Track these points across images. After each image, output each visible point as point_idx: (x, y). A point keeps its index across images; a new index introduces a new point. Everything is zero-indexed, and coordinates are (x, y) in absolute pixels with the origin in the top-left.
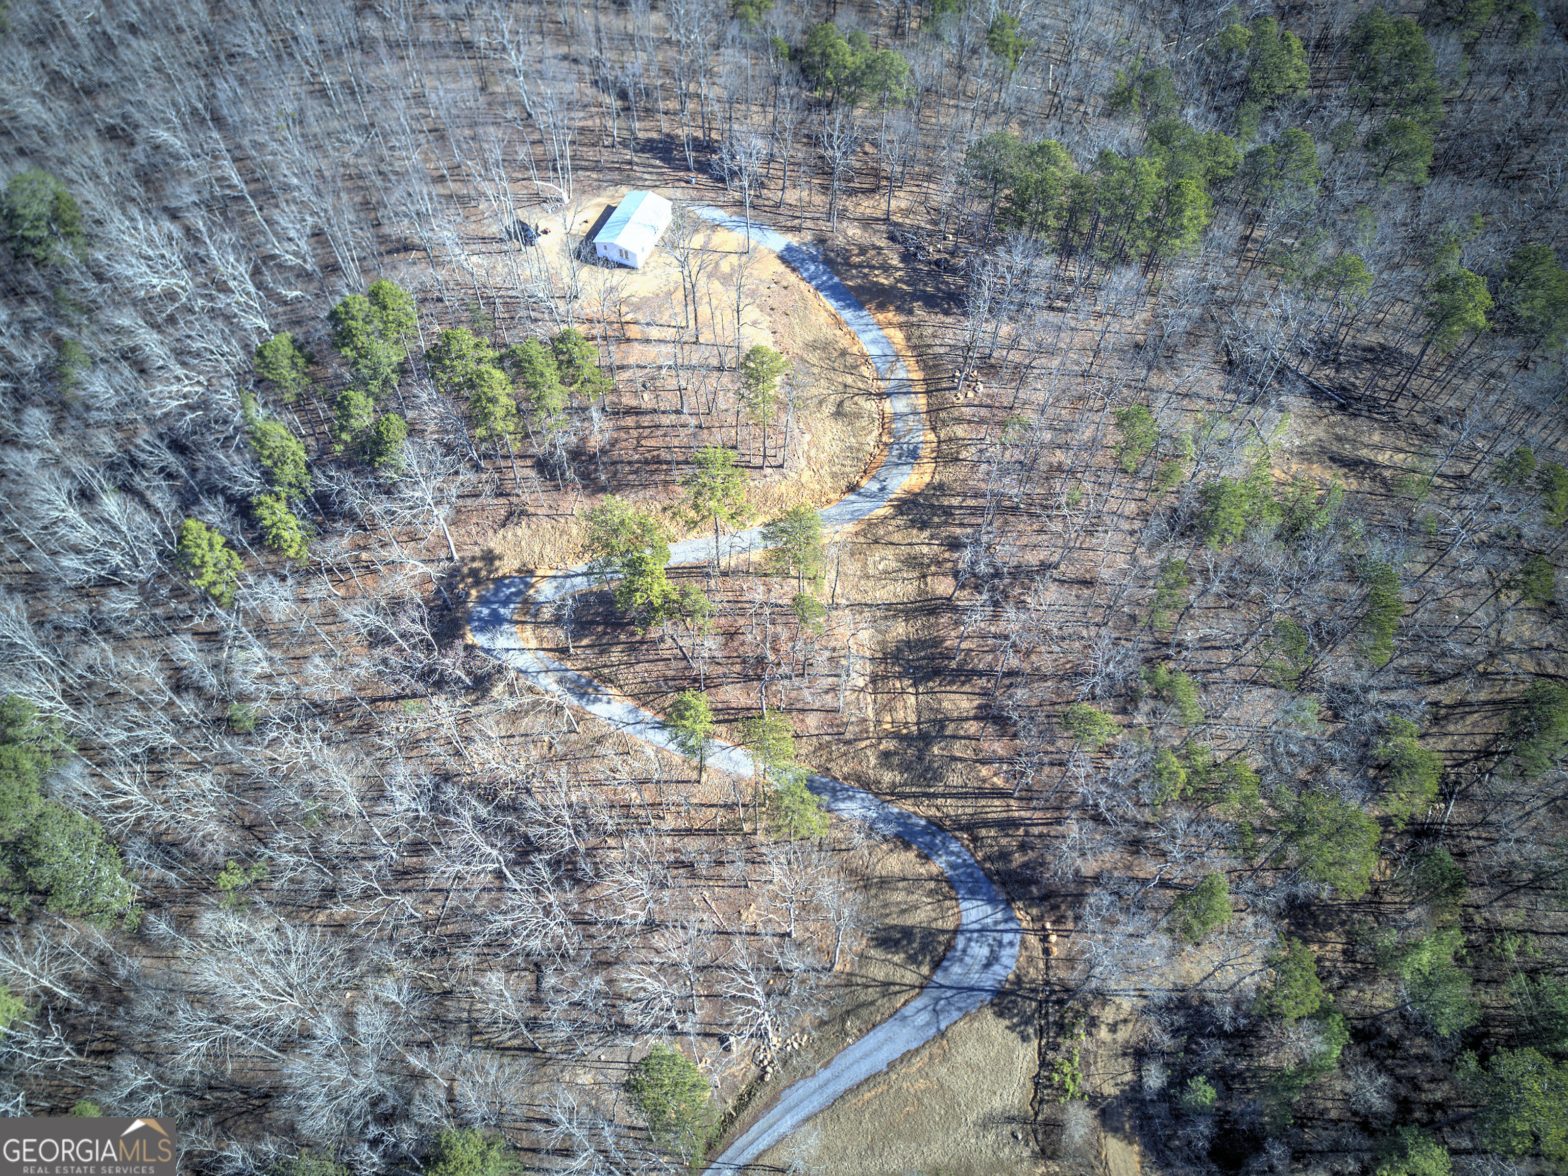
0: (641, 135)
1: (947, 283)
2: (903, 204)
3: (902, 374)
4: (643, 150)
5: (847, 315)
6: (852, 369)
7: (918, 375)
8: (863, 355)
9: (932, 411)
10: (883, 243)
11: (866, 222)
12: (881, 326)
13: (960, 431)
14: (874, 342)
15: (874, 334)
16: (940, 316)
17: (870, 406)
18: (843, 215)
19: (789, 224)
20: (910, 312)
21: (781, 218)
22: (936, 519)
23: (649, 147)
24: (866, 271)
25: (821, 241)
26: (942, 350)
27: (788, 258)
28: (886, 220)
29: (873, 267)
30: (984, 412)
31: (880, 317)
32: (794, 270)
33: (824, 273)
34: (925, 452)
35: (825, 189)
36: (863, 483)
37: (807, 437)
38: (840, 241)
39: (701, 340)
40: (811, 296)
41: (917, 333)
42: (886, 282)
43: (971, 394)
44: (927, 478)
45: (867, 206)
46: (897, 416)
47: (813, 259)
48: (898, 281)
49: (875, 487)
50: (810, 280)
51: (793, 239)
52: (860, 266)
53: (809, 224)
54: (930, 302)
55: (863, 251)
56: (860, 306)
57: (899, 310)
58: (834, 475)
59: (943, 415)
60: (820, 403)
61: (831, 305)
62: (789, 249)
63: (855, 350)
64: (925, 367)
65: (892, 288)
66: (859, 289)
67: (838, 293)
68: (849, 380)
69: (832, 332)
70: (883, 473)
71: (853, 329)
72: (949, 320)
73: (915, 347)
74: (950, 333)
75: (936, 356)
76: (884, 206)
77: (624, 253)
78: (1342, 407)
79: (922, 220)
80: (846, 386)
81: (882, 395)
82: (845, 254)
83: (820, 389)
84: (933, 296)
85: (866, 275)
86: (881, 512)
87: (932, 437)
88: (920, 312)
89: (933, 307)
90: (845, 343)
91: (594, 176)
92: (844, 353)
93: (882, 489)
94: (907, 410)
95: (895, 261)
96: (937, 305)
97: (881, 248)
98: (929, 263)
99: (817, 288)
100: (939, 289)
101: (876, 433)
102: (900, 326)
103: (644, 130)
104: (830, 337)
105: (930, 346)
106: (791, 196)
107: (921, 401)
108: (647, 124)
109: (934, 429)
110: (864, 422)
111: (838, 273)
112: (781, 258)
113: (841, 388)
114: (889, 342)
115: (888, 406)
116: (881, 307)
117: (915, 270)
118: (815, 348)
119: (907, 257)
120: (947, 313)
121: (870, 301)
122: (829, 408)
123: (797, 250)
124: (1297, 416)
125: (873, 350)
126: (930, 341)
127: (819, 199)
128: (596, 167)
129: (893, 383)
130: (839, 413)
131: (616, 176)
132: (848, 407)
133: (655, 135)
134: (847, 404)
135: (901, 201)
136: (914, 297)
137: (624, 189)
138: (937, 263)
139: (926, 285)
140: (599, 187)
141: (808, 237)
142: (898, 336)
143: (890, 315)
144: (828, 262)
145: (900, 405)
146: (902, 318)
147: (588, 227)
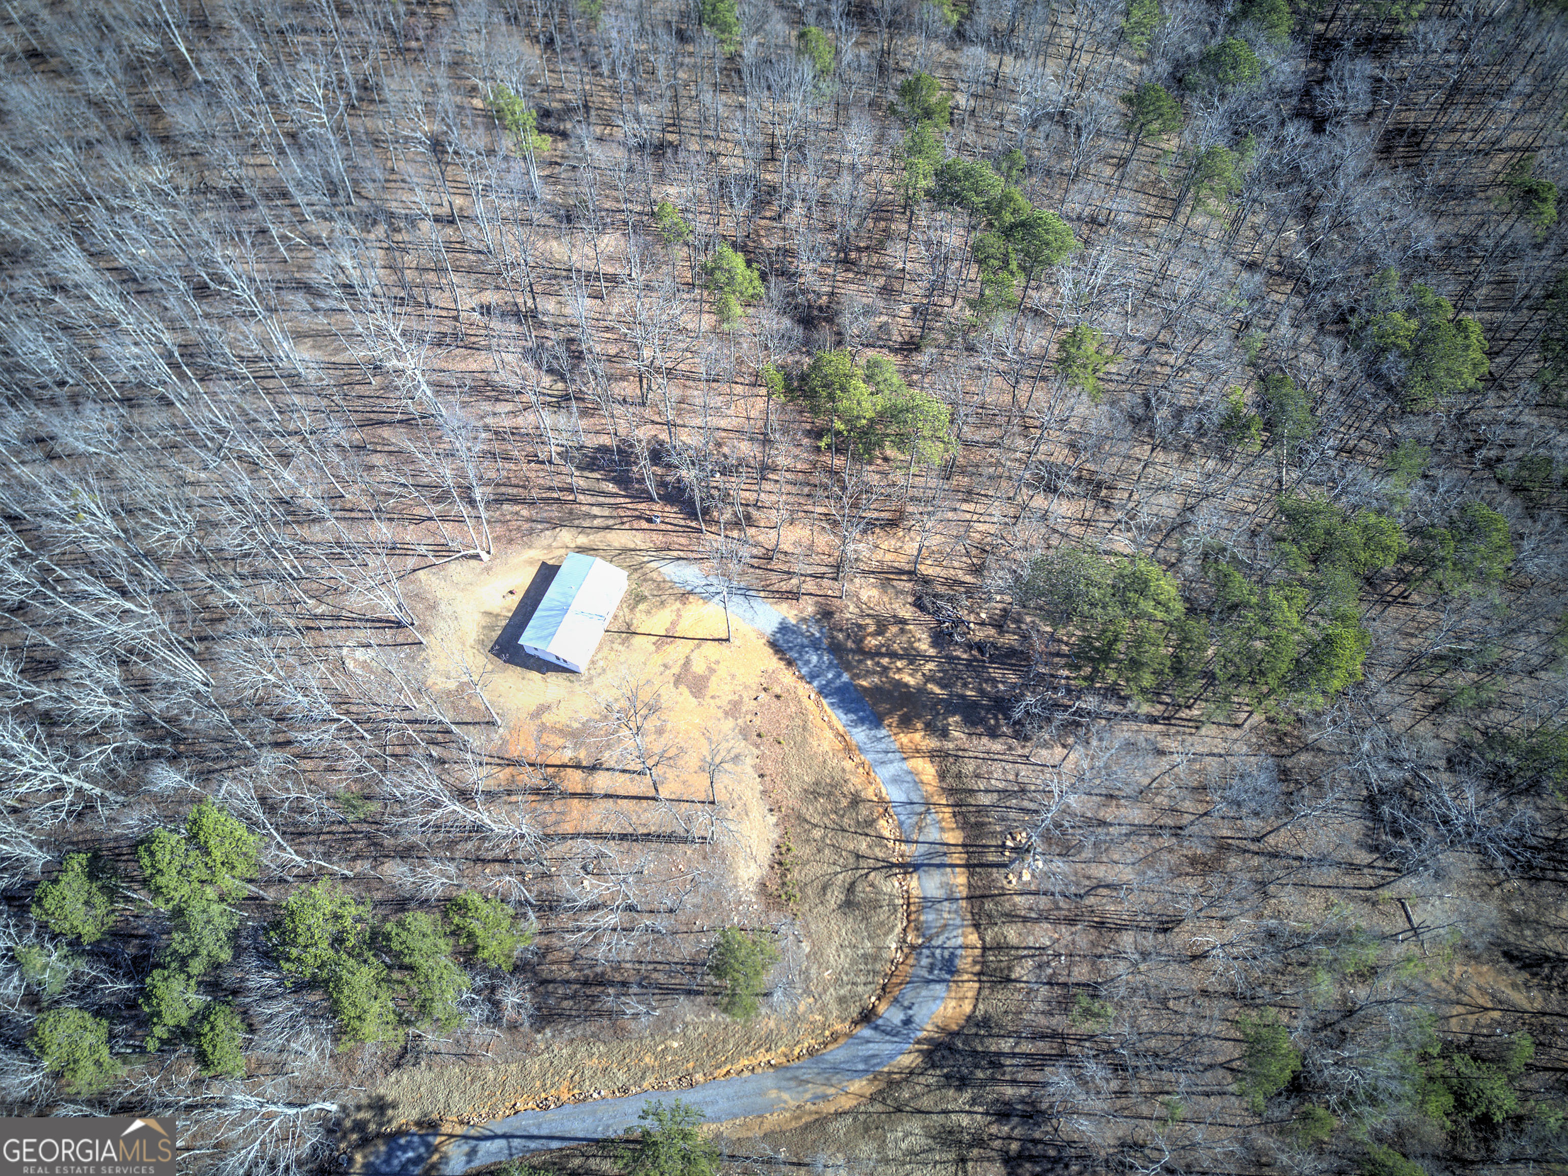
0: (589, 441)
1: (994, 681)
2: (936, 544)
3: (933, 835)
4: (592, 466)
5: (860, 735)
6: (867, 826)
7: (954, 837)
8: (881, 801)
9: (976, 897)
10: (907, 612)
11: (886, 578)
12: (906, 754)
13: (1012, 934)
14: (896, 780)
15: (896, 767)
16: (985, 740)
17: (891, 885)
18: (855, 565)
19: (784, 586)
20: (944, 734)
21: (774, 577)
22: (980, 1074)
23: (600, 460)
24: (885, 661)
25: (826, 614)
26: (986, 799)
27: (783, 644)
28: (913, 573)
29: (893, 655)
30: (1044, 902)
31: (904, 739)
32: (790, 663)
33: (830, 666)
34: (965, 962)
35: (831, 522)
36: (882, 1008)
37: (806, 947)
38: (849, 612)
39: (664, 793)
40: (810, 705)
41: (954, 769)
42: (910, 681)
43: (1026, 875)
44: (967, 1008)
45: (887, 549)
46: (928, 903)
47: (815, 645)
48: (929, 679)
49: (896, 1017)
50: (811, 677)
51: (788, 612)
52: (876, 654)
53: (810, 586)
54: (972, 716)
55: (881, 626)
56: (876, 721)
57: (930, 728)
58: (841, 1000)
59: (989, 905)
60: (824, 888)
61: (839, 719)
62: (784, 628)
63: (870, 793)
64: (965, 825)
65: (921, 690)
66: (876, 691)
67: (850, 700)
68: (863, 846)
69: (837, 765)
70: (909, 995)
71: (868, 758)
72: (997, 746)
73: (951, 792)
74: (997, 769)
75: (981, 810)
76: (909, 547)
79: (959, 568)
80: (858, 856)
81: (909, 867)
82: (857, 633)
83: (822, 865)
84: (975, 705)
85: (886, 669)
86: (907, 1061)
87: (973, 938)
88: (957, 733)
89: (974, 724)
90: (856, 781)
91: (525, 513)
92: (856, 801)
93: (907, 1022)
94: (939, 893)
95: (924, 645)
96: (982, 721)
97: (904, 622)
98: (969, 646)
99: (820, 692)
100: (982, 692)
101: (899, 929)
102: (931, 755)
103: (592, 432)
104: (837, 773)
105: (972, 792)
106: (788, 538)
107: (960, 879)
108: (597, 422)
109: (977, 926)
110: (883, 914)
111: (848, 667)
112: (774, 645)
113: (851, 860)
114: (918, 783)
115: (914, 884)
116: (906, 723)
117: (951, 659)
118: (817, 796)
119: (940, 638)
120: (993, 734)
121: (890, 713)
122: (835, 896)
123: (794, 631)
125: (895, 794)
126: (972, 784)
127: (824, 541)
128: (527, 497)
129: (922, 849)
130: (848, 904)
131: (554, 512)
132: (863, 891)
133: (605, 440)
134: (859, 886)
135: (930, 538)
136: (950, 706)
137: (565, 535)
138: (980, 647)
139: (965, 685)
141: (809, 607)
142: (927, 770)
143: (918, 736)
144: (836, 649)
145: (932, 883)
146: (933, 743)
147: (514, 603)
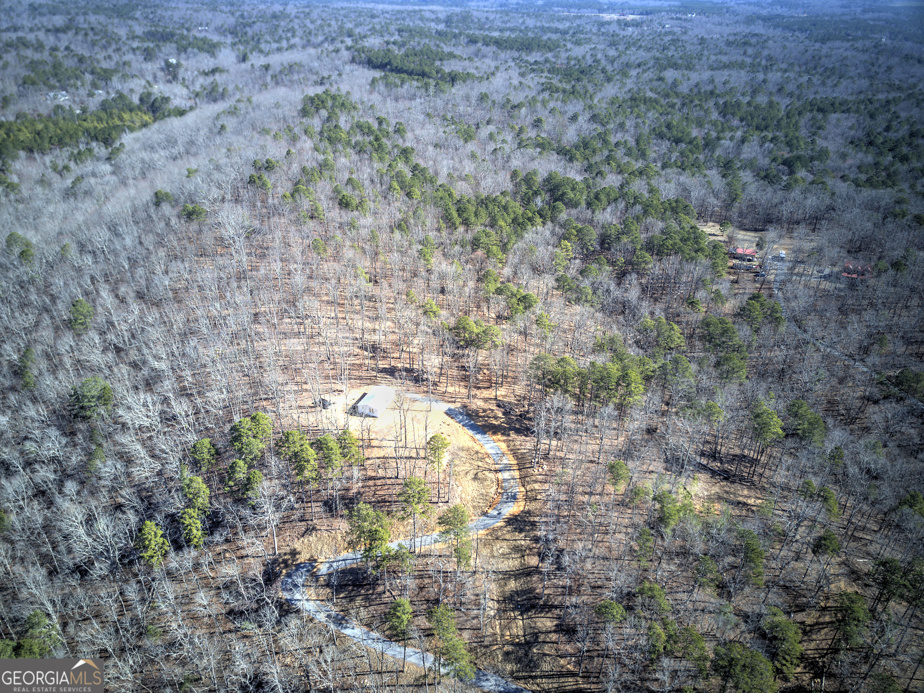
0: (381, 366)
1: (526, 424)
2: (503, 393)
3: (505, 462)
4: (381, 372)
5: (478, 437)
6: (482, 459)
7: (514, 462)
8: (487, 454)
9: (522, 478)
11: (486, 400)
12: (495, 441)
13: (537, 486)
14: (492, 448)
15: (492, 444)
16: (523, 437)
17: (491, 475)
18: (475, 396)
19: (450, 400)
20: (509, 435)
21: (446, 398)
22: (527, 528)
23: (384, 371)
24: (487, 419)
25: (465, 407)
26: (525, 451)
27: (450, 413)
28: (496, 399)
29: (490, 417)
30: (548, 477)
31: (494, 437)
32: (452, 418)
33: (467, 420)
34: (520, 496)
35: (466, 387)
36: (489, 511)
37: (460, 488)
38: (474, 407)
40: (460, 429)
41: (512, 444)
42: (496, 423)
43: (540, 470)
44: (522, 508)
45: (486, 394)
46: (505, 480)
47: (461, 414)
49: (495, 513)
50: (460, 422)
51: (452, 406)
52: (484, 417)
53: (459, 400)
54: (518, 431)
55: (484, 411)
56: (484, 433)
57: (503, 434)
58: (474, 507)
59: (527, 479)
60: (467, 473)
61: (471, 432)
62: (450, 409)
63: (482, 451)
64: (517, 459)
65: (499, 425)
66: (483, 426)
67: (473, 427)
68: (480, 464)
69: (471, 444)
70: (499, 507)
71: (481, 443)
72: (526, 438)
73: (512, 450)
74: (527, 444)
75: (522, 454)
76: (494, 394)
77: (371, 410)
78: (726, 479)
79: (513, 400)
80: (479, 466)
81: (496, 471)
82: (476, 413)
83: (467, 467)
84: (519, 429)
86: (499, 524)
87: (523, 489)
88: (513, 435)
89: (519, 433)
90: (477, 448)
91: (358, 382)
92: (477, 452)
93: (499, 514)
94: (509, 477)
95: (500, 415)
96: (521, 432)
97: (493, 410)
98: (517, 416)
99: (463, 426)
100: (521, 426)
101: (495, 488)
102: (504, 441)
103: (382, 364)
104: (470, 445)
105: (519, 450)
106: (450, 389)
107: (516, 474)
108: (384, 362)
109: (523, 486)
110: (489, 483)
111: (473, 420)
112: (446, 413)
113: (476, 467)
114: (500, 449)
115: (500, 476)
116: (494, 433)
117: (510, 418)
118: (463, 450)
119: (506, 413)
120: (526, 436)
121: (489, 431)
122: (471, 475)
123: (454, 410)
125: (492, 451)
126: (519, 447)
127: (464, 391)
128: (360, 378)
129: (502, 466)
130: (476, 478)
131: (369, 381)
133: (387, 366)
134: (479, 474)
135: (501, 392)
136: (510, 429)
137: (372, 387)
138: (520, 416)
139: (515, 424)
140: (360, 386)
141: (459, 405)
142: (503, 446)
143: (499, 437)
144: (468, 415)
145: (506, 475)
146: (505, 438)
147: (354, 401)
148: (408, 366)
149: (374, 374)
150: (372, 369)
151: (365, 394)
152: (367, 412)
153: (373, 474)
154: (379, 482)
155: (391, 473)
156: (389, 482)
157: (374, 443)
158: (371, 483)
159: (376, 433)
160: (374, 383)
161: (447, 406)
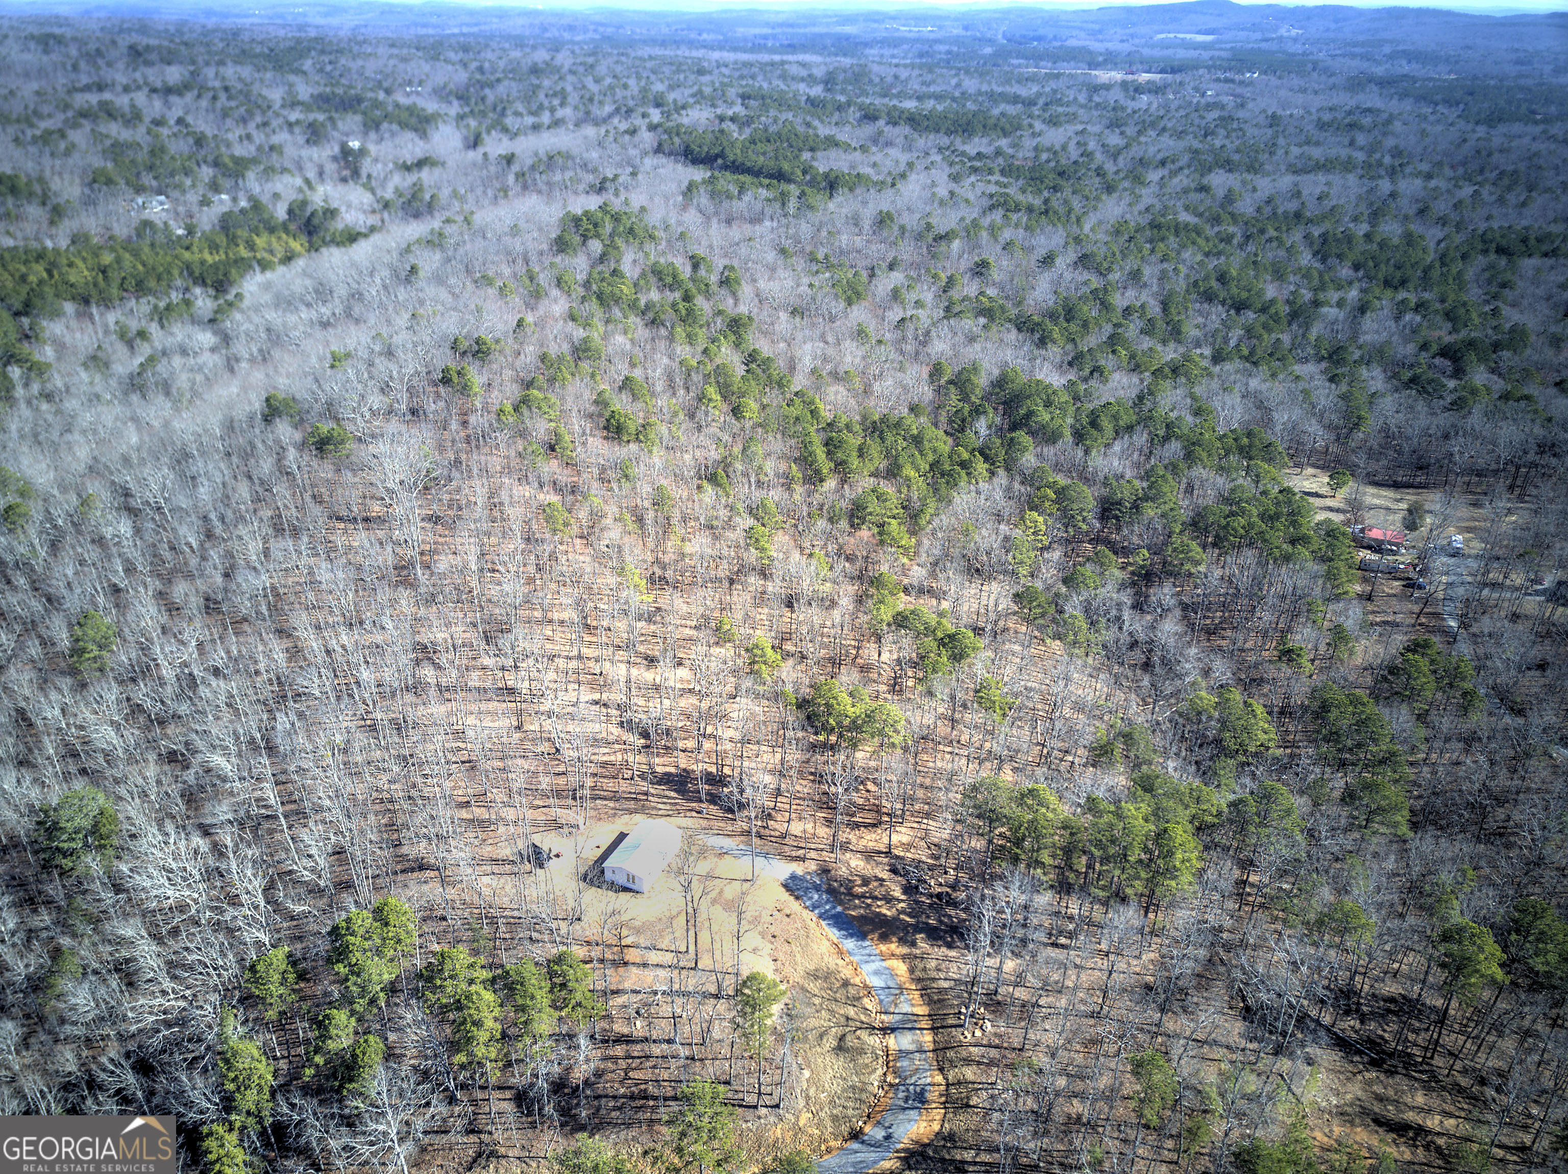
0: (659, 769)
1: (950, 916)
2: (905, 839)
3: (906, 1008)
4: (659, 783)
5: (850, 944)
6: (855, 1001)
7: (922, 1010)
8: (866, 986)
9: (940, 1049)
10: (885, 875)
11: (869, 855)
12: (883, 957)
13: (969, 1073)
14: (877, 973)
15: (877, 965)
16: (944, 949)
17: (873, 1041)
18: (845, 847)
19: (794, 854)
20: (913, 944)
21: (786, 848)
23: (666, 780)
24: (869, 901)
25: (825, 871)
26: (946, 984)
27: (793, 886)
28: (888, 853)
29: (875, 898)
30: (994, 1053)
31: (883, 947)
32: (797, 898)
33: (828, 902)
34: (933, 1095)
35: (829, 822)
36: (867, 1129)
37: (807, 1073)
38: (843, 871)
39: (700, 966)
40: (813, 925)
41: (921, 966)
42: (889, 913)
43: (978, 1033)
44: (936, 1127)
45: (871, 839)
46: (903, 1054)
47: (817, 888)
48: (900, 912)
49: (879, 1134)
50: (814, 907)
51: (798, 869)
52: (862, 896)
53: (813, 854)
54: (934, 934)
55: (866, 882)
56: (862, 936)
57: (902, 941)
58: (835, 1119)
59: (950, 1054)
60: (821, 1036)
61: (834, 934)
62: (793, 877)
63: (857, 980)
64: (930, 1002)
65: (895, 919)
66: (862, 918)
67: (842, 922)
68: (851, 1012)
69: (832, 961)
70: (888, 1119)
71: (855, 959)
72: (953, 953)
73: (919, 980)
74: (954, 967)
75: (941, 991)
76: (886, 840)
77: (631, 878)
78: (1375, 1064)
79: (923, 855)
80: (848, 1019)
81: (887, 1030)
82: (848, 884)
83: (820, 1021)
84: (936, 929)
85: (869, 906)
86: (888, 1165)
87: (939, 1078)
88: (923, 944)
89: (935, 939)
90: (847, 973)
91: (611, 804)
92: (846, 984)
93: (888, 1137)
94: (912, 1047)
95: (897, 893)
96: (940, 938)
97: (883, 880)
98: (931, 896)
99: (820, 916)
100: (941, 922)
101: (880, 1072)
102: (904, 957)
103: (663, 765)
104: (832, 966)
105: (934, 979)
106: (796, 828)
107: (927, 1038)
108: (666, 760)
109: (941, 1070)
110: (867, 1059)
111: (841, 903)
112: (786, 886)
113: (843, 1020)
114: (893, 975)
115: (892, 1041)
116: (884, 938)
117: (917, 902)
118: (816, 978)
119: (909, 890)
120: (950, 946)
121: (872, 931)
122: (830, 1042)
123: (802, 879)
124: (1329, 1070)
125: (876, 982)
126: (934, 974)
127: (823, 832)
128: (615, 797)
129: (898, 1017)
130: (840, 1048)
131: (632, 805)
132: (850, 1041)
133: (673, 770)
134: (849, 1038)
135: (902, 835)
136: (917, 929)
137: (638, 818)
138: (939, 896)
139: (928, 917)
140: (615, 815)
141: (812, 866)
142: (901, 968)
143: (893, 946)
144: (831, 891)
145: (906, 1041)
146: (905, 950)
147: (599, 852)
148: (713, 769)
149: (644, 786)
150: (643, 776)
151: (622, 836)
152: (621, 880)
153: (626, 1031)
154: (636, 1050)
155: (662, 1029)
156: (656, 1050)
157: (632, 955)
158: (619, 1050)
159: (638, 931)
160: (642, 810)
161: (785, 869)
